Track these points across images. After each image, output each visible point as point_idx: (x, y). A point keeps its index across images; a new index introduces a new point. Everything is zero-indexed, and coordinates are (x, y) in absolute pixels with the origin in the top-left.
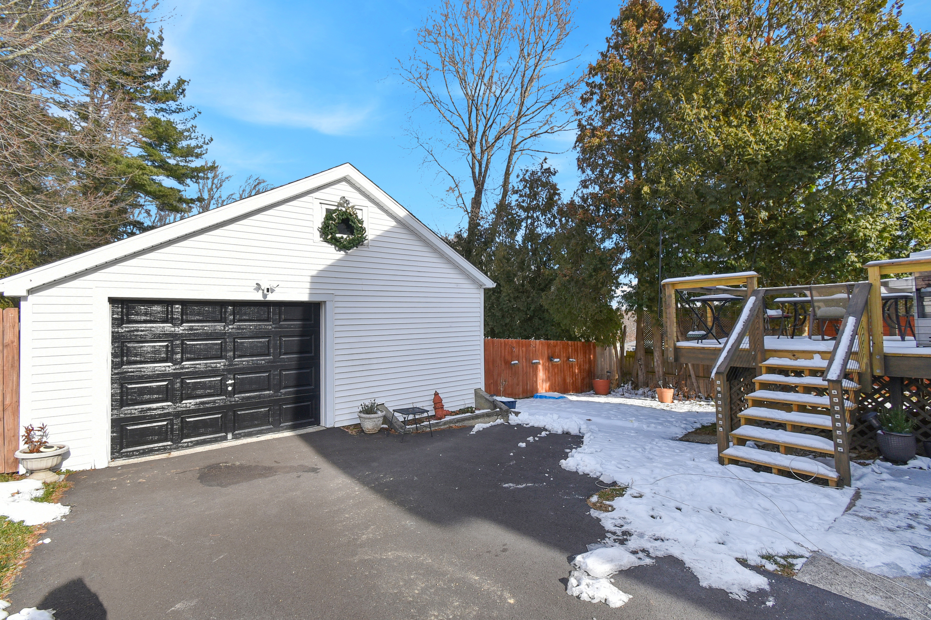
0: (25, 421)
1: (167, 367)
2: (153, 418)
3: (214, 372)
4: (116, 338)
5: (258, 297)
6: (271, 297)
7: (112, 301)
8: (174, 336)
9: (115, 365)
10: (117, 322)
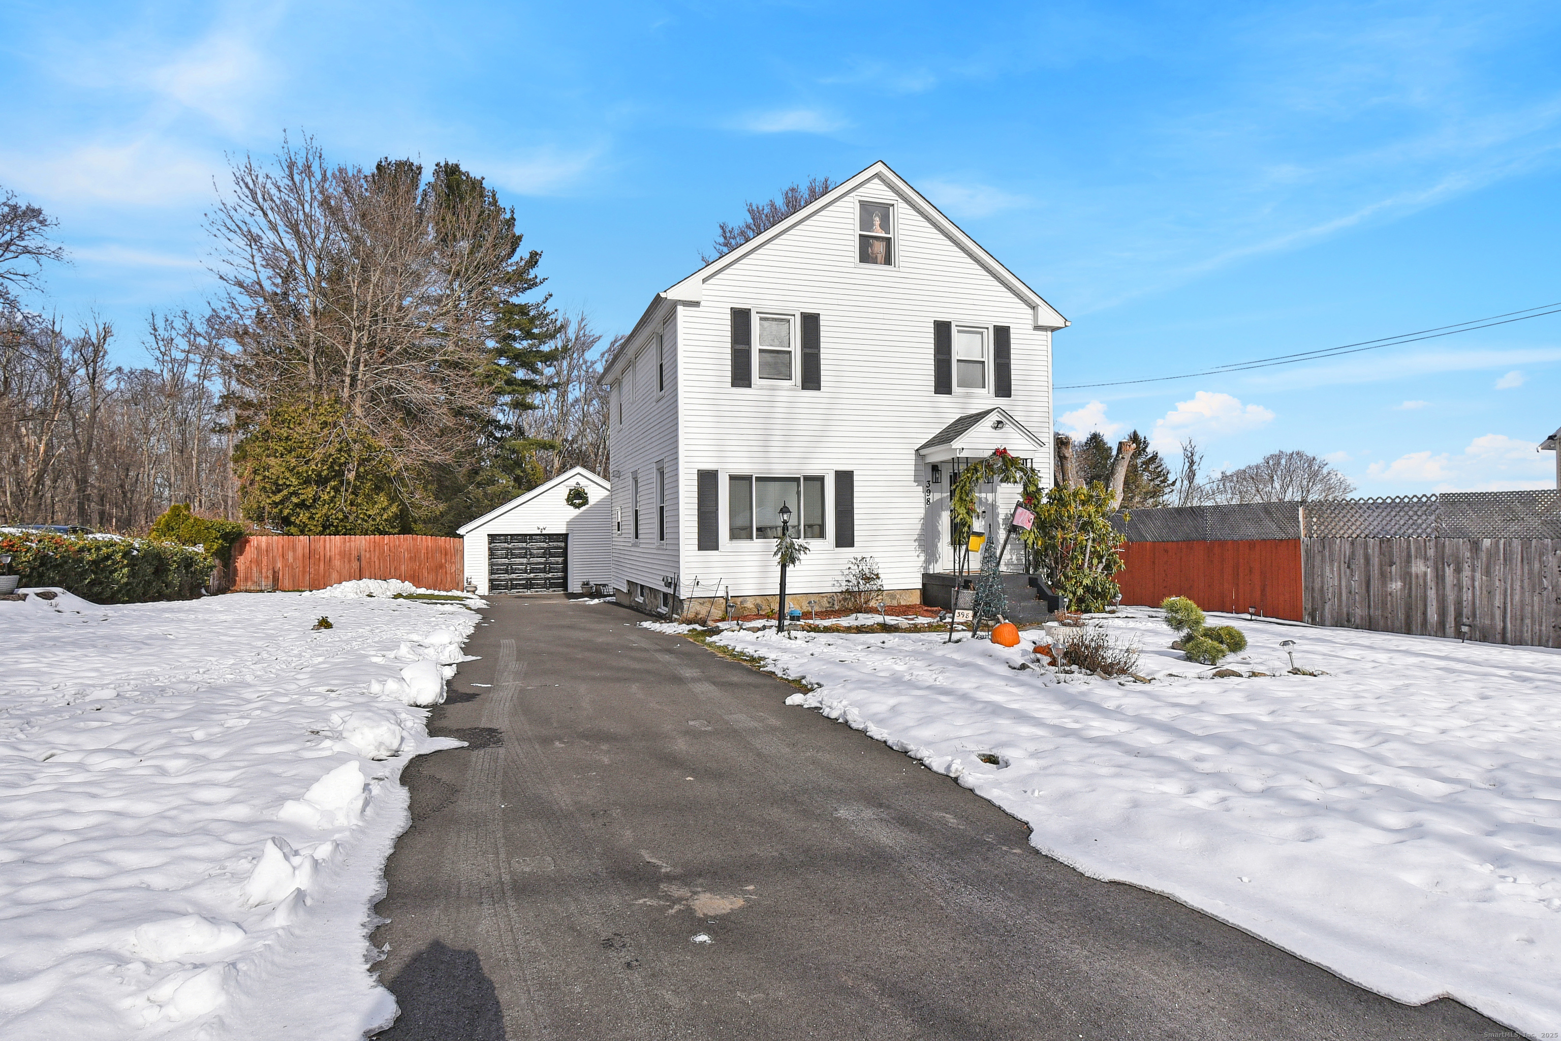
0: (466, 575)
1: (506, 561)
2: (502, 581)
3: (522, 564)
4: (490, 549)
5: (539, 532)
6: (544, 532)
7: (488, 535)
8: (508, 548)
9: (490, 559)
10: (490, 543)
